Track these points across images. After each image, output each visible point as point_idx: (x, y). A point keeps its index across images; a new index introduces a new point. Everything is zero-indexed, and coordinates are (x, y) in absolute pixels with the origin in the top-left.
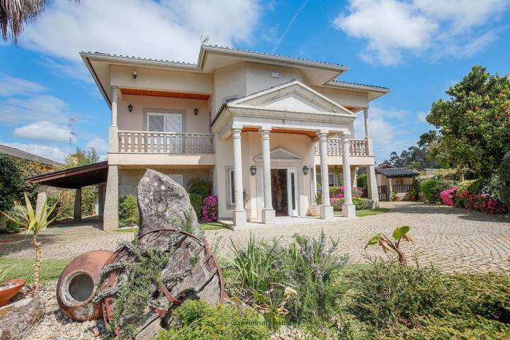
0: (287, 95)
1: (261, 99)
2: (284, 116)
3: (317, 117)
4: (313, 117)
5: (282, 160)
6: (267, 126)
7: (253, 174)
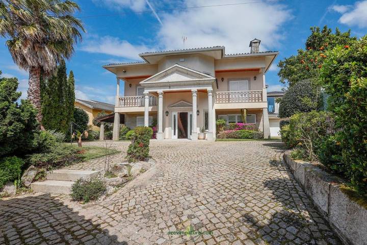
0: (172, 73)
1: (157, 78)
2: (170, 85)
3: (191, 83)
4: (188, 83)
5: (183, 108)
6: (160, 91)
7: (167, 115)
